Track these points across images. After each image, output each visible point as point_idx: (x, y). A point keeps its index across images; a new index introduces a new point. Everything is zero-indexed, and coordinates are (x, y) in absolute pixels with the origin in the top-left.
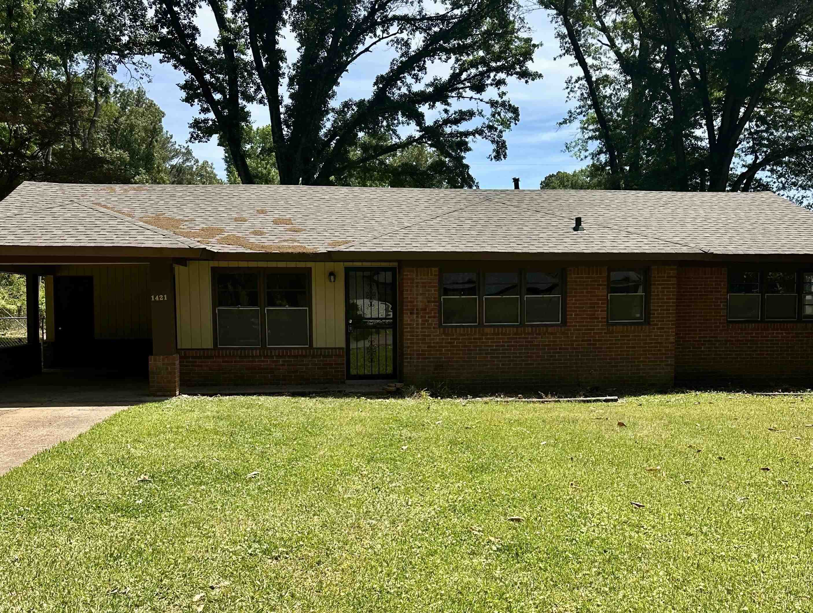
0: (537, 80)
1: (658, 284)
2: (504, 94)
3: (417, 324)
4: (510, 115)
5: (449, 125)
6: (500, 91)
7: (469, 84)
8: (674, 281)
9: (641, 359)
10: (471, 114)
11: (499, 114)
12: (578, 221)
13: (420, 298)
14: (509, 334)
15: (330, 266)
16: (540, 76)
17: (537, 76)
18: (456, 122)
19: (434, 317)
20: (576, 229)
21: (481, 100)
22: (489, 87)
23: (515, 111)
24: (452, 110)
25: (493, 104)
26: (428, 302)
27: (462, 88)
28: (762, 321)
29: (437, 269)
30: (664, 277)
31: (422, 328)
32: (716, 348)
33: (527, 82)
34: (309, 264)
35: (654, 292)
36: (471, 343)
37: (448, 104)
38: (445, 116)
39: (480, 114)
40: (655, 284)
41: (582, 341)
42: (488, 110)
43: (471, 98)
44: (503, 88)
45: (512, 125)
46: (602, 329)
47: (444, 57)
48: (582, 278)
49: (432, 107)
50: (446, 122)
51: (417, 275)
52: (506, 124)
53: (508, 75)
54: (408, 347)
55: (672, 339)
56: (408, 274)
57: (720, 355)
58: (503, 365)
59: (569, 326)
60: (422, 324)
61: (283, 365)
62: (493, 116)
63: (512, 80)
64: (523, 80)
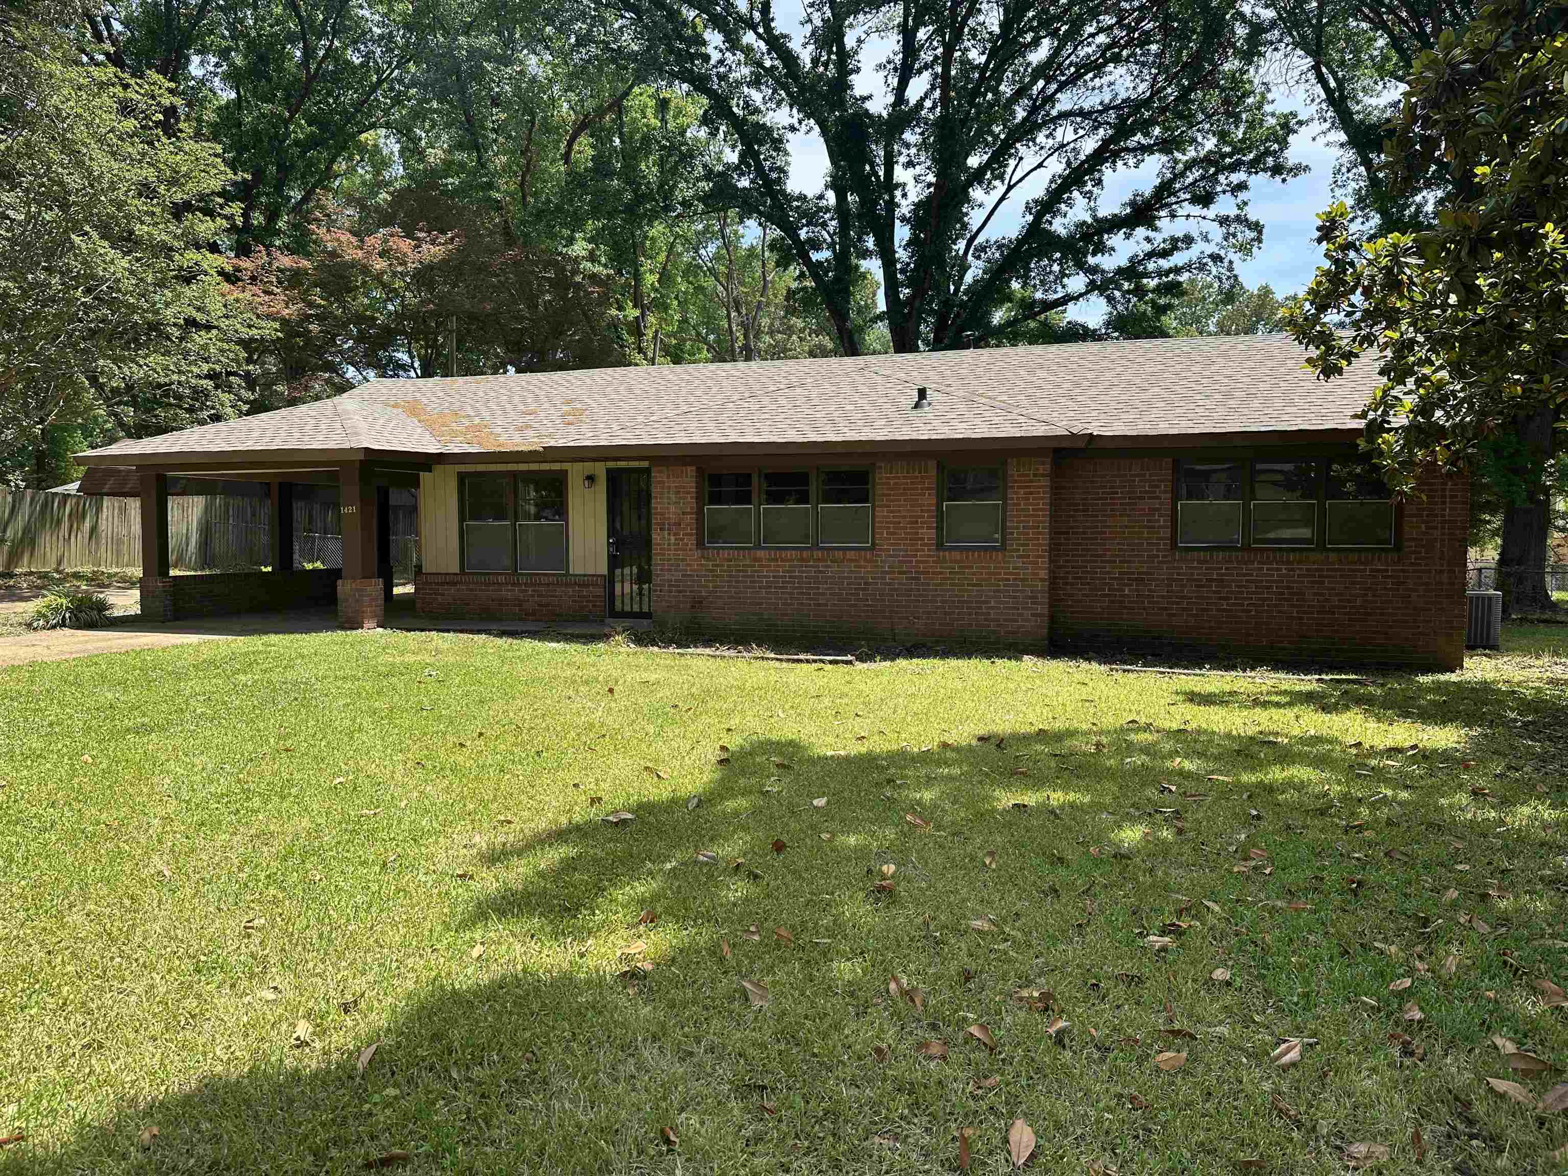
0: (1302, 177)
1: (1019, 487)
2: (1245, 204)
3: (669, 545)
4: (1253, 235)
5: (1154, 259)
6: (1239, 201)
7: (1188, 196)
8: (1045, 482)
9: (993, 604)
10: (1188, 240)
11: (1234, 236)
12: (922, 393)
13: (672, 509)
14: (793, 560)
15: (589, 467)
16: (1307, 168)
17: (1298, 169)
18: (1165, 254)
19: (691, 535)
20: (917, 406)
21: (1204, 218)
22: (1221, 195)
23: (1257, 227)
24: (1158, 238)
25: (1223, 221)
26: (683, 513)
27: (1176, 203)
28: (1246, 548)
29: (694, 468)
30: (1028, 475)
31: (676, 550)
32: (1149, 590)
33: (1284, 180)
34: (566, 466)
35: (1012, 499)
36: (739, 571)
37: (1155, 229)
38: (1148, 247)
39: (1206, 238)
40: (1012, 487)
41: (900, 573)
42: (1217, 232)
43: (1188, 216)
44: (1243, 196)
45: (1255, 250)
46: (929, 556)
47: (1131, 162)
48: (899, 478)
49: (1128, 236)
50: (1150, 255)
51: (668, 477)
52: (1245, 249)
53: (1250, 173)
54: (658, 575)
55: (1044, 574)
56: (659, 476)
57: (1158, 602)
58: (783, 604)
59: (880, 550)
60: (675, 544)
61: (533, 596)
62: (1226, 239)
63: (1259, 181)
64: (1278, 179)
